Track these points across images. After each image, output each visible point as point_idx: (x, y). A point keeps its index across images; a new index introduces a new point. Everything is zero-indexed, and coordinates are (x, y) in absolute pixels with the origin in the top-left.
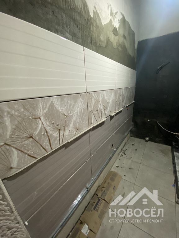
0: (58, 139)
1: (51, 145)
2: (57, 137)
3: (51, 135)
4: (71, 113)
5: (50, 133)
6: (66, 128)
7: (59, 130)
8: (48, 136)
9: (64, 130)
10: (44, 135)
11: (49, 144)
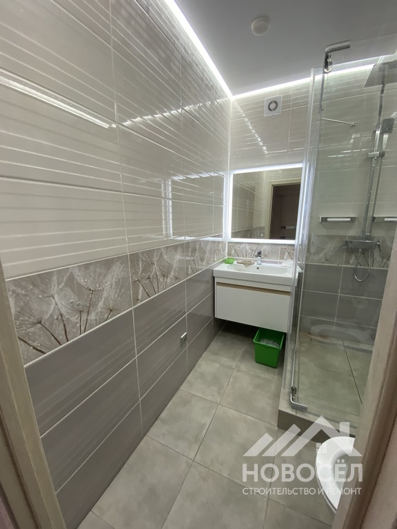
0: (78, 325)
1: (67, 334)
2: (77, 323)
3: (68, 319)
4: (100, 286)
5: (67, 317)
6: (91, 309)
7: (81, 312)
8: (63, 321)
9: (88, 312)
10: (57, 319)
11: (63, 333)
